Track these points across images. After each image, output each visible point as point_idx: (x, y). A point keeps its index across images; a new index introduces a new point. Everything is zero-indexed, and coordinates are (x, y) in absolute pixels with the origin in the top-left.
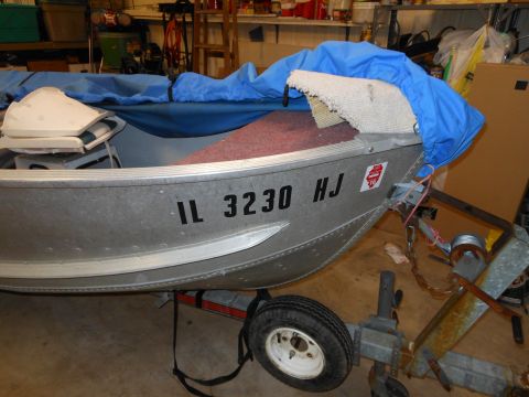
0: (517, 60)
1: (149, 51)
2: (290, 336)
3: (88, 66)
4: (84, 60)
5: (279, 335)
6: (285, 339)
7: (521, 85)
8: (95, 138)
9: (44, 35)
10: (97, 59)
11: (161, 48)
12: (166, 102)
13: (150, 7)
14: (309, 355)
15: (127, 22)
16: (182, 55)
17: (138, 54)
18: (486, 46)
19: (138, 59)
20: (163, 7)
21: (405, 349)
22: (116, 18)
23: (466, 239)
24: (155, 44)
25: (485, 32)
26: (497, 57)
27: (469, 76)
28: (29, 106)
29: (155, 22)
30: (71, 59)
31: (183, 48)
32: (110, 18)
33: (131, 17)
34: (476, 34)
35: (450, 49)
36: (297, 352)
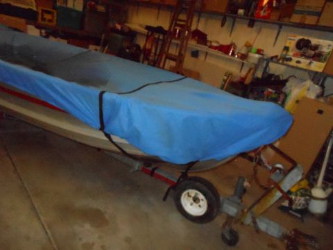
0: (322, 100)
1: (135, 48)
2: (193, 195)
3: (98, 48)
4: (97, 44)
5: (188, 194)
6: (190, 196)
7: (320, 112)
9: (82, 27)
11: (141, 48)
13: (141, 26)
14: (200, 206)
15: (126, 30)
16: (152, 54)
17: (128, 48)
18: (308, 90)
20: (148, 28)
21: (243, 211)
22: (122, 28)
23: (279, 166)
25: (309, 83)
26: (312, 96)
27: (297, 102)
29: (141, 34)
31: (153, 51)
32: (118, 27)
33: (129, 28)
34: (304, 83)
35: (291, 86)
36: (194, 204)
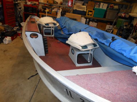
1: (129, 26)
3: (111, 26)
8: (87, 48)
9: (105, 17)
10: (115, 25)
11: (134, 26)
12: (108, 46)
15: (128, 17)
17: (126, 26)
19: (125, 27)
22: (125, 15)
24: (133, 24)
28: (77, 35)
30: (108, 24)
32: (123, 15)
